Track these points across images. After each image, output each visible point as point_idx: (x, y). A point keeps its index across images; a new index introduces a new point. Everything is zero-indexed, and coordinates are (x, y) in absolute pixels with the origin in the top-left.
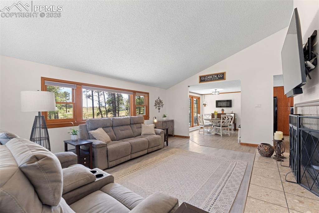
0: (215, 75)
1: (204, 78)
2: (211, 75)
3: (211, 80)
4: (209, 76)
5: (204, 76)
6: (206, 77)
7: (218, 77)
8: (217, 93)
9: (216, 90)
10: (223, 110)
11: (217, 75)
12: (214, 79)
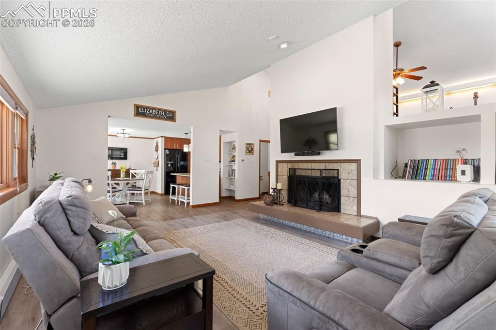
0: (162, 110)
1: (144, 111)
2: (156, 109)
3: (156, 117)
4: (152, 108)
5: (145, 108)
6: (147, 110)
7: (166, 115)
8: (127, 136)
9: (124, 130)
10: (114, 164)
11: (165, 111)
12: (161, 117)
